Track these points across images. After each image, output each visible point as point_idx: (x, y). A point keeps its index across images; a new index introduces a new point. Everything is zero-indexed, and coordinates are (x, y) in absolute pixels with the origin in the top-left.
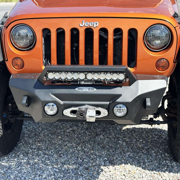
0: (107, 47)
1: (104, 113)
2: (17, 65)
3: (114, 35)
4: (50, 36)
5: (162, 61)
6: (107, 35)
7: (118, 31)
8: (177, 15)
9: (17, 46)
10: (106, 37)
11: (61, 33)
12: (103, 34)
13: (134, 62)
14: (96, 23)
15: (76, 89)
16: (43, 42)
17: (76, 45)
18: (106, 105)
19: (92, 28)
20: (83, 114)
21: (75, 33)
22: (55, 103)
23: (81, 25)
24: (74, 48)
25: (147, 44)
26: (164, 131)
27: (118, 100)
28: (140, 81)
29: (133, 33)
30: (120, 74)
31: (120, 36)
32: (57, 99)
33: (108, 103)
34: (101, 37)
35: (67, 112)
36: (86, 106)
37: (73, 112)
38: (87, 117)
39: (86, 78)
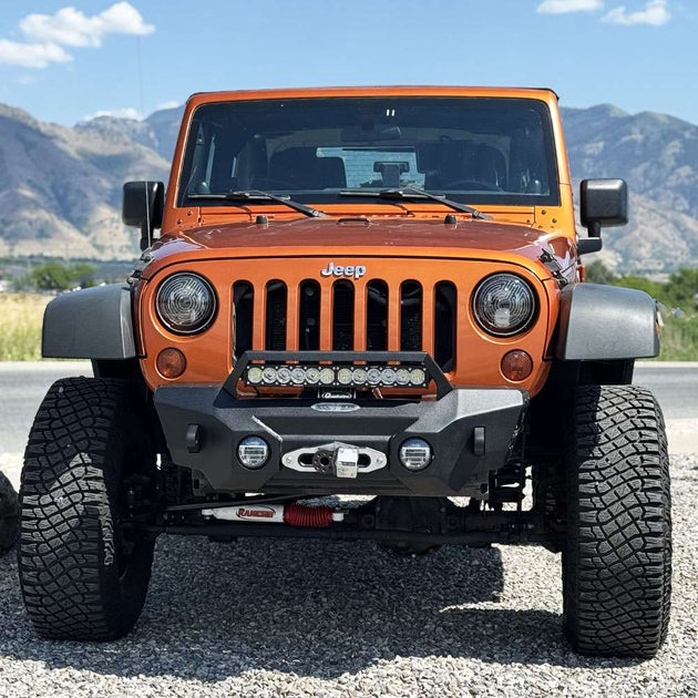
0: (386, 328)
1: (378, 460)
2: (169, 366)
3: (403, 298)
4: (251, 301)
5: (516, 356)
6: (387, 297)
7: (411, 289)
8: (548, 255)
9: (170, 323)
10: (383, 300)
11: (277, 293)
12: (376, 296)
13: (451, 360)
14: (358, 267)
15: (314, 407)
16: (234, 313)
17: (311, 322)
18: (382, 443)
19: (352, 279)
20: (328, 459)
21: (310, 294)
22: (263, 437)
23: (324, 273)
24: (308, 330)
25: (481, 319)
26: (555, 615)
27: (409, 430)
28: (461, 392)
29: (446, 293)
30: (415, 371)
31: (417, 300)
32: (270, 430)
33: (387, 438)
34: (371, 302)
35: (291, 460)
36: (336, 445)
37: (305, 459)
38: (338, 466)
39: (336, 380)
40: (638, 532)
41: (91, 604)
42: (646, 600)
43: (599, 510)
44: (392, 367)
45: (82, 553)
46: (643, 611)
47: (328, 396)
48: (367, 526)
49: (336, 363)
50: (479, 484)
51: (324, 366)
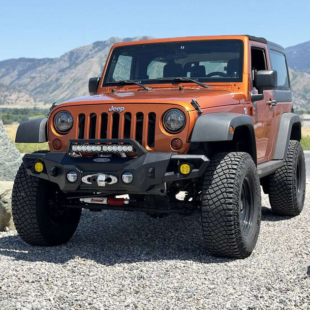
1: (114, 180)
2: (56, 145)
5: (176, 141)
7: (140, 115)
8: (194, 101)
9: (58, 129)
14: (122, 108)
19: (119, 112)
22: (75, 171)
23: (110, 110)
25: (166, 127)
27: (125, 168)
28: (148, 154)
30: (129, 146)
35: (84, 179)
36: (98, 174)
38: (98, 182)
39: (102, 150)
40: (222, 209)
41: (37, 232)
42: (228, 235)
43: (209, 200)
44: (121, 145)
45: (31, 214)
46: (228, 239)
47: (102, 156)
48: (142, 206)
49: (101, 144)
50: (160, 190)
51: (97, 145)
